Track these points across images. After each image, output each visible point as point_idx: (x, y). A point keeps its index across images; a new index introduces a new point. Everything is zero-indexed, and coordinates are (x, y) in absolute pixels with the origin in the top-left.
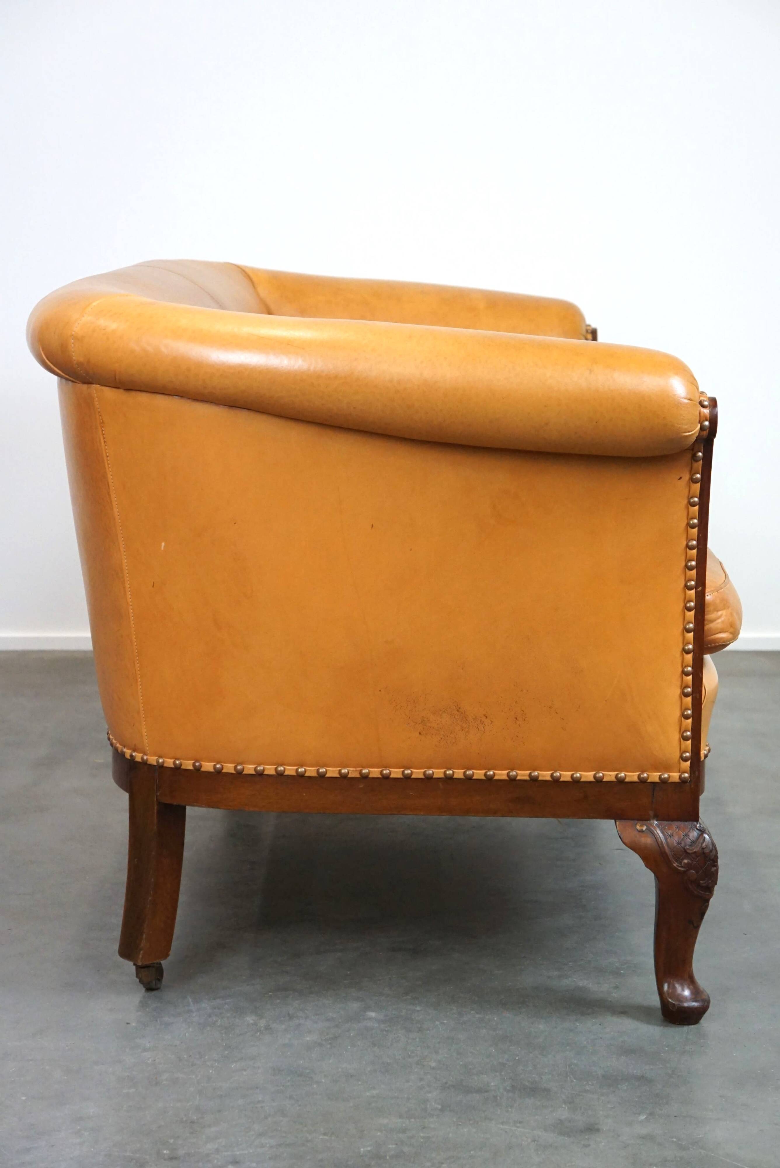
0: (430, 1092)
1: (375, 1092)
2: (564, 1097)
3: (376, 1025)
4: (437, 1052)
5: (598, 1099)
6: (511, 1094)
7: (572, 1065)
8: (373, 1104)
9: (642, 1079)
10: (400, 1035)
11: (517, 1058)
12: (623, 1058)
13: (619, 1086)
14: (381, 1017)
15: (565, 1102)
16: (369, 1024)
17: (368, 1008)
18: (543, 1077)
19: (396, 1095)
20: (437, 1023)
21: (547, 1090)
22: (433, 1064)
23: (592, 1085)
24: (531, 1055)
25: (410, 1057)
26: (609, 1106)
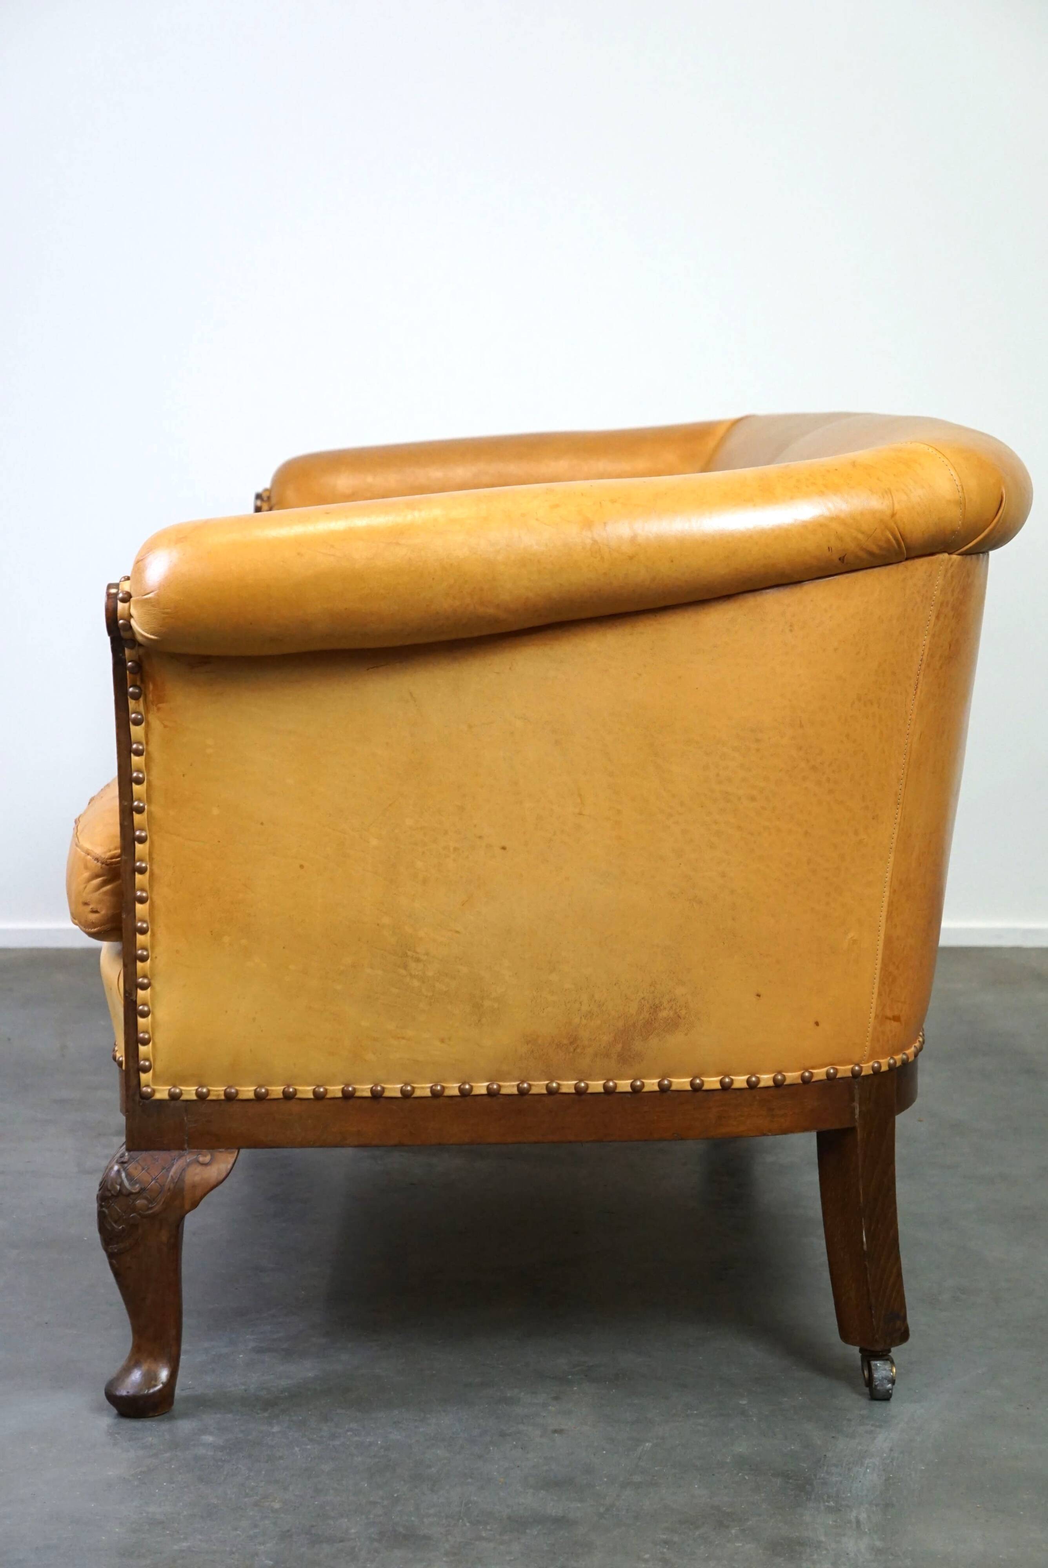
0: (263, 1544)
1: (185, 1544)
2: (447, 1546)
3: (210, 1453)
4: (286, 1489)
5: (495, 1548)
6: (376, 1544)
7: (469, 1504)
8: (179, 1562)
9: (561, 1522)
10: (240, 1466)
11: (396, 1495)
12: (542, 1493)
13: (528, 1531)
14: (221, 1442)
15: (447, 1554)
16: (201, 1451)
17: (204, 1431)
18: (425, 1520)
19: (215, 1548)
20: (297, 1449)
21: (427, 1538)
22: (277, 1506)
23: (491, 1530)
24: (417, 1491)
25: (247, 1496)
26: (508, 1558)
